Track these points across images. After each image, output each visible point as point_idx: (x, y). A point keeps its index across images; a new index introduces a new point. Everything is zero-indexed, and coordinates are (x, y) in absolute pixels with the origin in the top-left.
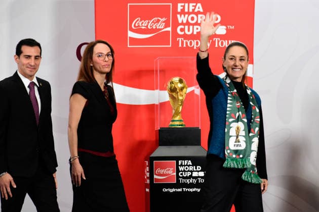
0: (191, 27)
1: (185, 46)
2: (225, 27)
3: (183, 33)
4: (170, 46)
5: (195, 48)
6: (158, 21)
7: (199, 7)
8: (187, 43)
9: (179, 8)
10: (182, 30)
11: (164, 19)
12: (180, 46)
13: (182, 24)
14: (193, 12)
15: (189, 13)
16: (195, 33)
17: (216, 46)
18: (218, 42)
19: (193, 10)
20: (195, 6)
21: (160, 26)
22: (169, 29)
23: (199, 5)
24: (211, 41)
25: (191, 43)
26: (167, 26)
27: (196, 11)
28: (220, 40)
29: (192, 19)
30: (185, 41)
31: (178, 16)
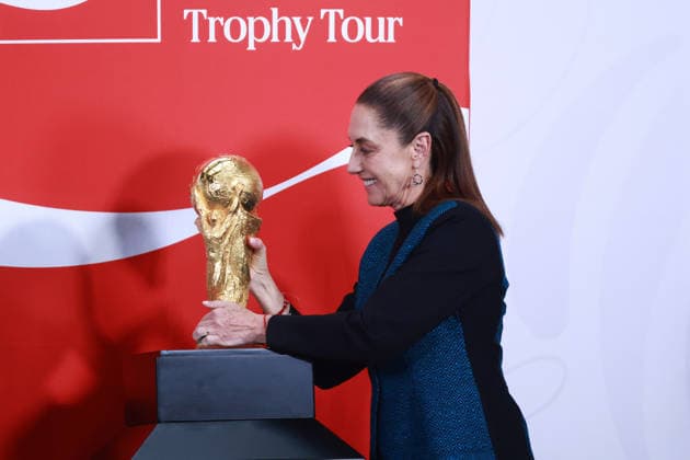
1: (212, 39)
4: (158, 40)
5: (251, 47)
8: (219, 28)
12: (195, 39)
17: (332, 38)
18: (339, 23)
24: (310, 19)
28: (346, 16)
30: (212, 21)
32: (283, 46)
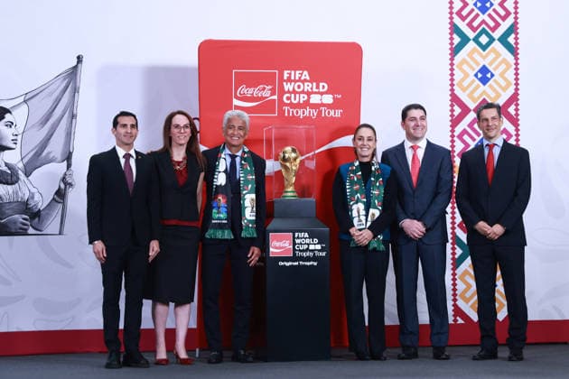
0: (297, 96)
1: (291, 115)
2: (331, 96)
3: (289, 102)
4: (276, 115)
5: (301, 117)
6: (264, 89)
7: (306, 75)
8: (293, 112)
9: (286, 76)
10: (288, 98)
11: (270, 87)
12: (286, 115)
13: (289, 92)
14: (300, 80)
15: (295, 81)
16: (301, 102)
17: (323, 115)
18: (325, 111)
19: (300, 78)
20: (302, 74)
21: (266, 93)
22: (275, 97)
23: (306, 73)
24: (318, 110)
25: (297, 113)
26: (273, 94)
27: (303, 78)
28: (327, 109)
29: (299, 87)
30: (291, 110)
31: (285, 84)
32: (310, 117)
